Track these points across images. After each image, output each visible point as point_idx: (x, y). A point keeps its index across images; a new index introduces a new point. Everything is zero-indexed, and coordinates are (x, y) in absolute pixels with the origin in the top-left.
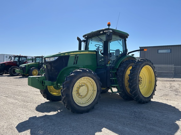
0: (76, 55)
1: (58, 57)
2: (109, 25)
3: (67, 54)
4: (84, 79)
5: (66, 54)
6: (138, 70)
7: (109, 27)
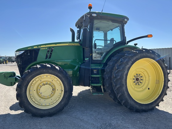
0: (50, 48)
1: (24, 51)
2: (90, 8)
3: (36, 47)
4: (47, 76)
5: (34, 47)
6: (126, 66)
7: (90, 10)
